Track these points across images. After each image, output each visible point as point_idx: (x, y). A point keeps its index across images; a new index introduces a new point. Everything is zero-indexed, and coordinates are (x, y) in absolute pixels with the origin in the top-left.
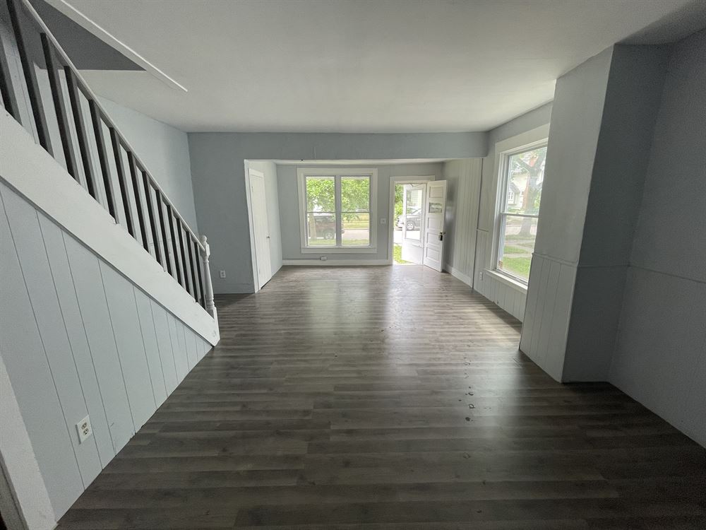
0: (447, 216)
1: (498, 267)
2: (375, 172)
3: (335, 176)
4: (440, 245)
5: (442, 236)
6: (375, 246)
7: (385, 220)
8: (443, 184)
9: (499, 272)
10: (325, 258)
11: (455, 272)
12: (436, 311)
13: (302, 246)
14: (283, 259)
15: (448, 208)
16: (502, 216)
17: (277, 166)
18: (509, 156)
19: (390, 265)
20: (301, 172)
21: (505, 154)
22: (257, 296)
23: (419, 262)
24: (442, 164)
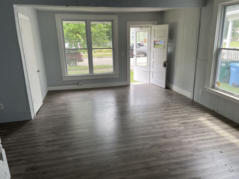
0: (169, 50)
1: (216, 86)
2: (116, 18)
3: (86, 21)
4: (164, 70)
5: (165, 64)
6: (118, 72)
7: (124, 53)
8: (165, 28)
9: (217, 89)
10: (82, 83)
11: (175, 88)
12: (180, 122)
13: (63, 76)
14: (48, 86)
15: (169, 44)
16: (219, 50)
17: (38, 12)
18: (225, 7)
19: (128, 86)
20: (58, 17)
21: (222, 5)
22: (34, 122)
23: (147, 82)
24: (162, 13)
